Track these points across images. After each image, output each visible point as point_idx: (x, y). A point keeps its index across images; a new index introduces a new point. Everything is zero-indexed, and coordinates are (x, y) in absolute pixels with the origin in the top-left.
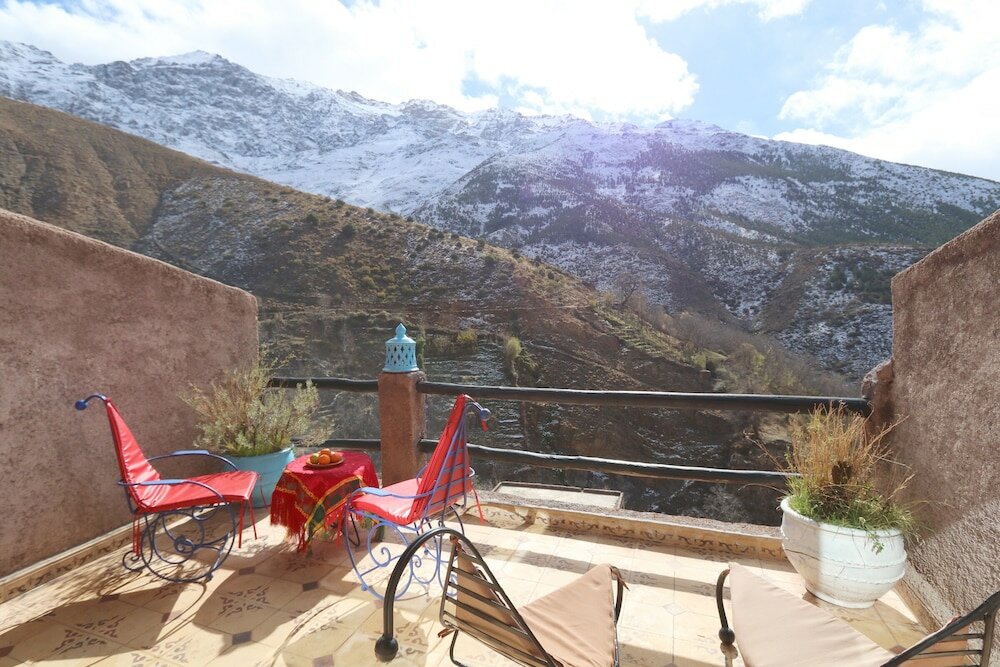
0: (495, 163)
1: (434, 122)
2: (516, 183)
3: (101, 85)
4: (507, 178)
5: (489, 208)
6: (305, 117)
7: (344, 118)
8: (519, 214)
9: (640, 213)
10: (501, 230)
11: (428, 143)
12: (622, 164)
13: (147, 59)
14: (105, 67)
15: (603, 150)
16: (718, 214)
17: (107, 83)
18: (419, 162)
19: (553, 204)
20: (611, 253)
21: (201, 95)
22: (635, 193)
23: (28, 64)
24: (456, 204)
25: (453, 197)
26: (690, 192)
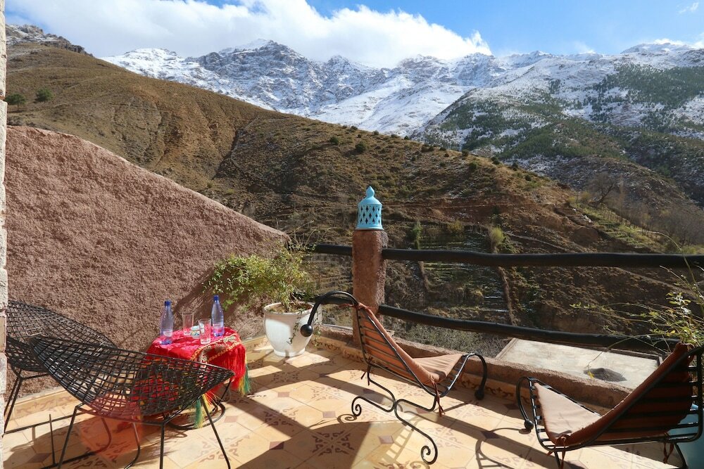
0: (472, 96)
1: (421, 70)
2: (489, 112)
3: (202, 69)
4: (482, 107)
5: (466, 132)
6: (326, 77)
7: (354, 74)
8: (492, 136)
9: (607, 128)
10: (477, 150)
11: (418, 87)
12: (590, 88)
13: (228, 50)
14: (205, 57)
15: (570, 77)
16: (690, 124)
17: (206, 68)
18: (408, 103)
19: (522, 126)
20: (579, 164)
21: (260, 69)
22: (601, 112)
23: (163, 61)
24: (438, 131)
25: (436, 126)
26: (660, 107)
